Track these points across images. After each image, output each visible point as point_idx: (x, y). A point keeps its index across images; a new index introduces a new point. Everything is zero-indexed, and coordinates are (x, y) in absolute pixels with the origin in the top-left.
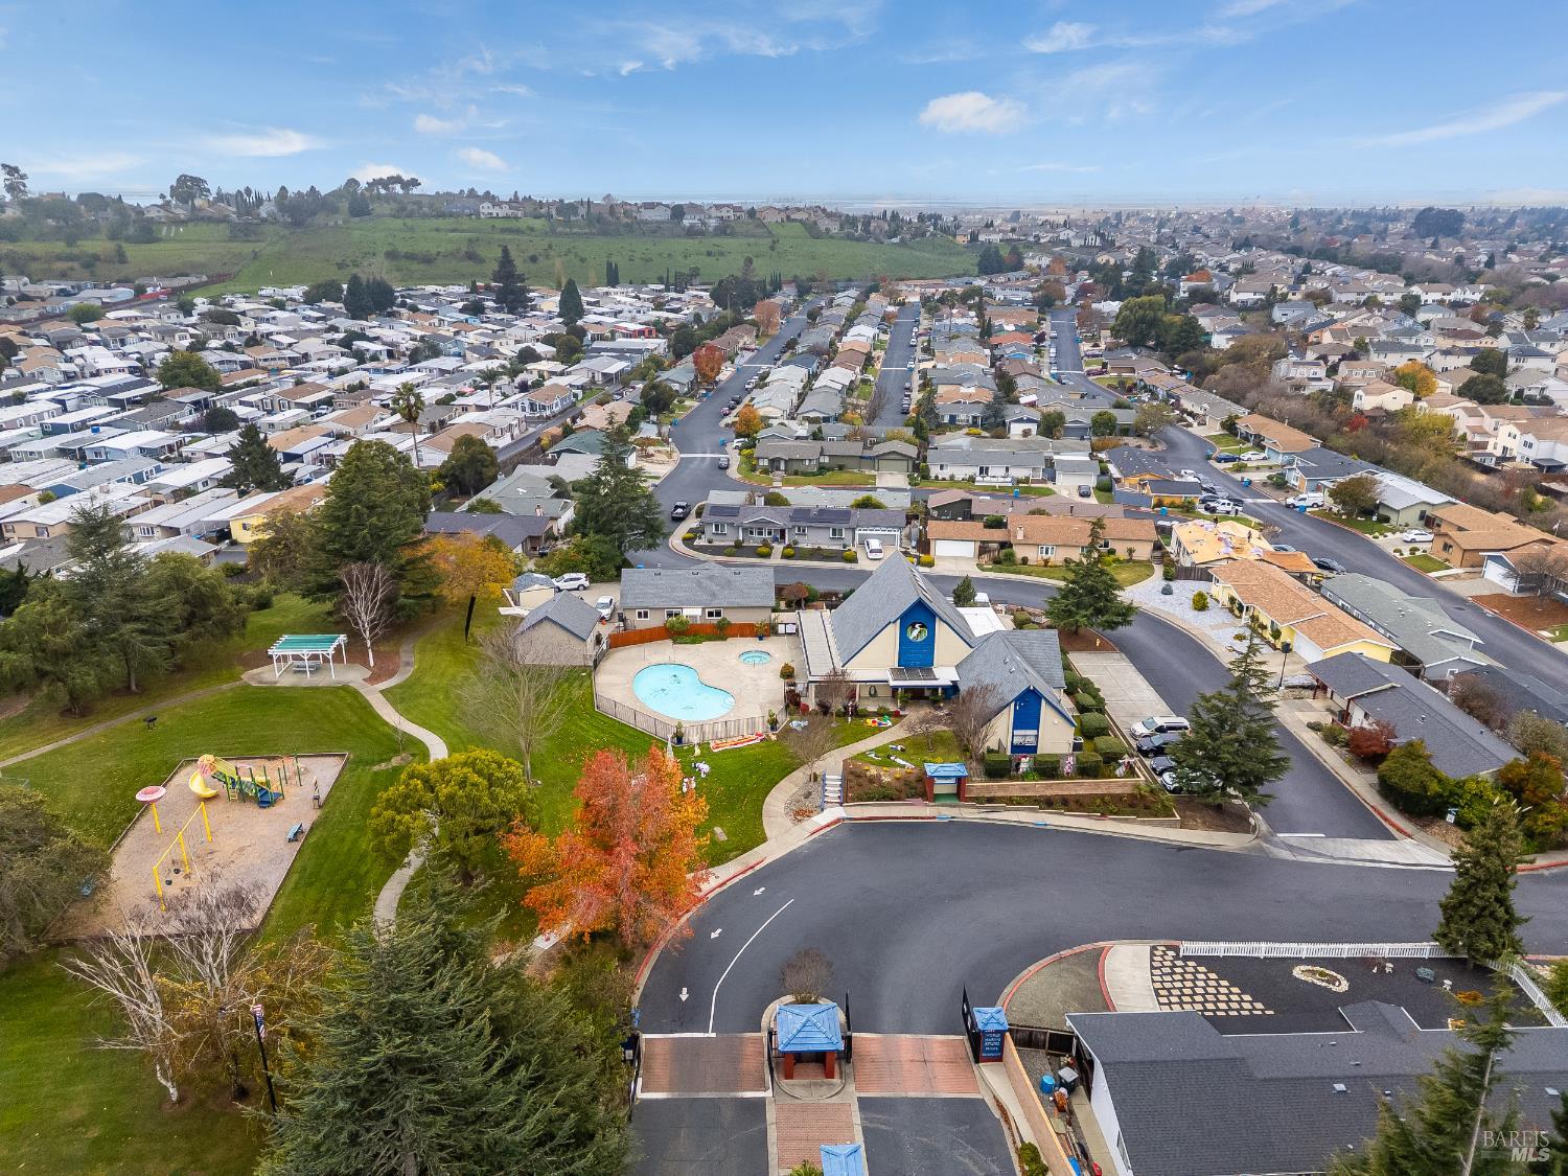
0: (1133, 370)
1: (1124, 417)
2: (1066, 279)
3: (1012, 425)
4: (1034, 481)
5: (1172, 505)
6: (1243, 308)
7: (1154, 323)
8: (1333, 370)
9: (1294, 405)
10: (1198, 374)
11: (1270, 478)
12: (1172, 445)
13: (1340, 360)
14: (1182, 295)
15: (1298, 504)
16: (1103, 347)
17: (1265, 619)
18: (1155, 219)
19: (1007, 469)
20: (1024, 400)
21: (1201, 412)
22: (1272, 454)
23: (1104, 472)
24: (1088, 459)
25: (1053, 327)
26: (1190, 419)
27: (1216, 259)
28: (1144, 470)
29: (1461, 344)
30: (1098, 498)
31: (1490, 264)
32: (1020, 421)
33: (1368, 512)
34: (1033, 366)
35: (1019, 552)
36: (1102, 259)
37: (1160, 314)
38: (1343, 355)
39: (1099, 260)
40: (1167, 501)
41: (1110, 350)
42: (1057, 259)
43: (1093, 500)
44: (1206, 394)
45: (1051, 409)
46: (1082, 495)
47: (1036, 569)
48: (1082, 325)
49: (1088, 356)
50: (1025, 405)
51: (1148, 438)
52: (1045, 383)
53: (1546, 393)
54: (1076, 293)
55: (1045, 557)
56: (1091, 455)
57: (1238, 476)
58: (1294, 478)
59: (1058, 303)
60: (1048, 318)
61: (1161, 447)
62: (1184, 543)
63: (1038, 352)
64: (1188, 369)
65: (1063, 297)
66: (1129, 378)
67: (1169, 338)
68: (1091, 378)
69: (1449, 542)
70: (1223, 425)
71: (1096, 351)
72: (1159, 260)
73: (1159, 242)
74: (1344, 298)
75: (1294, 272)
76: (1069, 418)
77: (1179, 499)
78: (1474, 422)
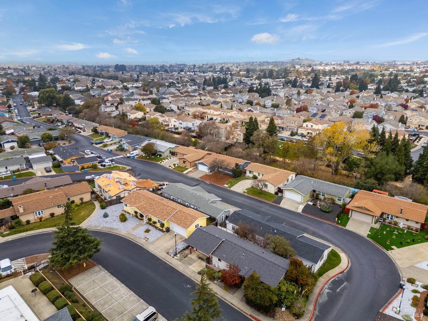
0: (51, 115)
1: (54, 134)
2: (15, 86)
3: (5, 145)
4: (22, 170)
5: (88, 167)
6: (80, 91)
7: (53, 98)
8: (117, 108)
9: (112, 121)
10: (75, 113)
11: (117, 148)
12: (77, 141)
13: (118, 105)
14: (59, 88)
15: (131, 156)
16: (36, 107)
17: (154, 219)
18: (41, 68)
19: (6, 168)
20: (8, 132)
21: (83, 127)
22: (114, 139)
23: (54, 159)
24: (45, 155)
25: (14, 102)
26: (79, 130)
27: (65, 78)
28: (71, 155)
29: (145, 97)
30: (55, 171)
31: (138, 77)
32: (8, 142)
33: (154, 154)
34: (9, 118)
35: (23, 219)
36: (27, 79)
37: (55, 94)
38: (118, 103)
39: (25, 79)
40: (86, 166)
41: (39, 108)
42: (9, 79)
43: (53, 173)
44: (82, 120)
45: (21, 135)
46: (47, 172)
47: (36, 225)
48: (25, 101)
49: (32, 111)
50: (9, 134)
51: (67, 140)
52: (16, 124)
53: (171, 108)
54: (20, 90)
55: (39, 216)
56: (46, 153)
57: (106, 149)
58: (126, 147)
59: (14, 94)
60: (11, 99)
61: (73, 142)
62: (102, 187)
63: (10, 112)
64: (71, 112)
65: (15, 92)
66: (51, 118)
67: (61, 102)
68: (35, 119)
69: (185, 160)
70: (92, 130)
71: (34, 109)
72: (47, 78)
73: (45, 73)
74: (108, 87)
75: (90, 81)
76: (31, 137)
77: (90, 164)
78: (163, 119)
